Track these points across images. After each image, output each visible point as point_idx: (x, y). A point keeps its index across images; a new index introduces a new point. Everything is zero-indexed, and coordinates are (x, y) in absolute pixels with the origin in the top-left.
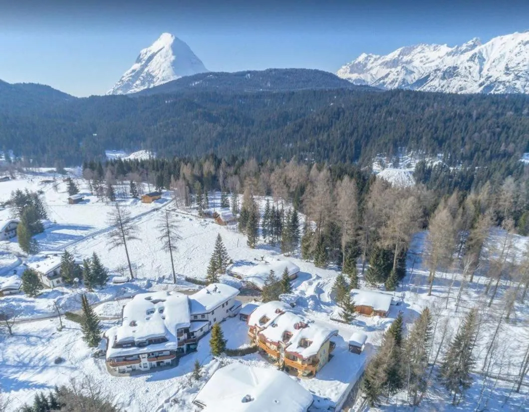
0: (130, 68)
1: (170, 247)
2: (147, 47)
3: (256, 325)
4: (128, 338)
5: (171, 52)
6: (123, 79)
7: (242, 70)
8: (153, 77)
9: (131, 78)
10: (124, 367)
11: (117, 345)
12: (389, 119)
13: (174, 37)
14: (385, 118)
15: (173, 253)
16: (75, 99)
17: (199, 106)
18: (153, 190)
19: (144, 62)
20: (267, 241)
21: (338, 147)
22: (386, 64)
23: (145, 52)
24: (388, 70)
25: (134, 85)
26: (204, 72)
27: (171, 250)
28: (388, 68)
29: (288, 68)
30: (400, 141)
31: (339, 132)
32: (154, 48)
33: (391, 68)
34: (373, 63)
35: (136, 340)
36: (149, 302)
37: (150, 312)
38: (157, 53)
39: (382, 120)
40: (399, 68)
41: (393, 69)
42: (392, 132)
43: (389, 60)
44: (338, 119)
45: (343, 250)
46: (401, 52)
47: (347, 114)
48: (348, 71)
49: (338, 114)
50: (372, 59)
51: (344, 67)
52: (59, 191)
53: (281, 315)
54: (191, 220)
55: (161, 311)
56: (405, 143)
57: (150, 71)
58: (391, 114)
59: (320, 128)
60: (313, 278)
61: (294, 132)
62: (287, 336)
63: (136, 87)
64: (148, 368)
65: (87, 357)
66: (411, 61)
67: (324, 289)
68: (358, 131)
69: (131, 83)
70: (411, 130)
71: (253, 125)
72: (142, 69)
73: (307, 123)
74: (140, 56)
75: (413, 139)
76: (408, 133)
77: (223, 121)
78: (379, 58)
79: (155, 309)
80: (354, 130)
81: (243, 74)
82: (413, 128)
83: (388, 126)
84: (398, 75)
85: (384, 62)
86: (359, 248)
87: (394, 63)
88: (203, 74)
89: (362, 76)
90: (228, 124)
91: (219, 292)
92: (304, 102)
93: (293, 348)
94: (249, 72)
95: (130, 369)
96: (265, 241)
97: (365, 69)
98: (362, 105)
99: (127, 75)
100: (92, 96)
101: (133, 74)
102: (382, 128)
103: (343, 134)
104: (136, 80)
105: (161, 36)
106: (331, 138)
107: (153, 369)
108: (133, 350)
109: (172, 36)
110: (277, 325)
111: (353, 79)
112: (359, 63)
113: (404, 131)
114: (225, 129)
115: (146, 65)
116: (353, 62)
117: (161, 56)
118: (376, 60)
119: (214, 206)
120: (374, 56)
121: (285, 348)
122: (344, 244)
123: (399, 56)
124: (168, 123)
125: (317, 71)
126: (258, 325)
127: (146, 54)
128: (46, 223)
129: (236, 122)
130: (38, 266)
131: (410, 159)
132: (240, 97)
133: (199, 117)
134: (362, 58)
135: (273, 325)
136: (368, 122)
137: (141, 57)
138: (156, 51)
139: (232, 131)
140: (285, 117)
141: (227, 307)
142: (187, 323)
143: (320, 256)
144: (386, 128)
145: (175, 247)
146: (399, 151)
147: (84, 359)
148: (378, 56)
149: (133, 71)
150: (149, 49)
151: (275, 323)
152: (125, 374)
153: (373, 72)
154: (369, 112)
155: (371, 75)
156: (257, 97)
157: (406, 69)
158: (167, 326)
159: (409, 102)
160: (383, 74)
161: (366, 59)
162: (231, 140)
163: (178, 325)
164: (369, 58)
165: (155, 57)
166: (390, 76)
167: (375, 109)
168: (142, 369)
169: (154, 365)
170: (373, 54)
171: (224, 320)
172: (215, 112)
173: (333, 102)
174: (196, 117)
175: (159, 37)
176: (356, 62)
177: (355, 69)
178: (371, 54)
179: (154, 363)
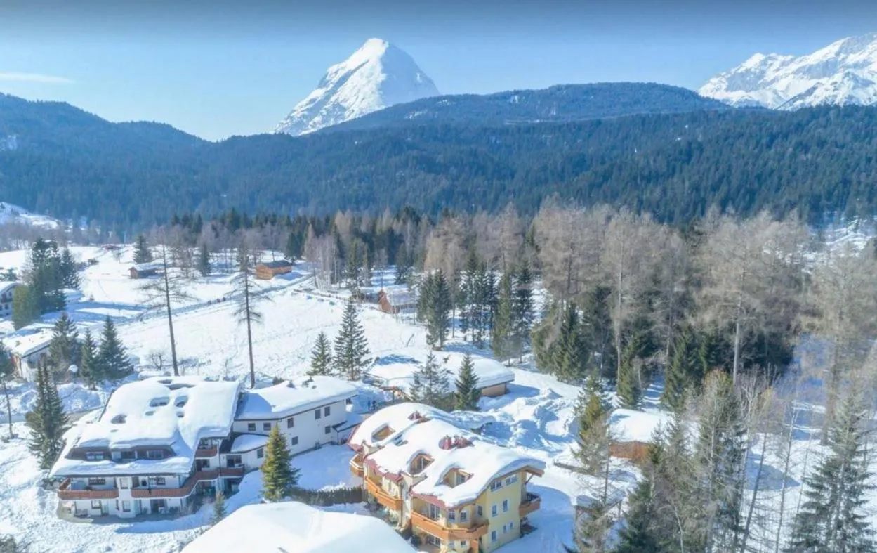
0: (307, 96)
1: (249, 313)
2: (340, 62)
3: (364, 442)
4: (97, 440)
5: (379, 68)
6: (293, 114)
7: (503, 90)
8: (344, 109)
9: (306, 113)
10: (85, 504)
11: (77, 454)
12: (803, 157)
13: (387, 45)
14: (794, 155)
15: (253, 324)
16: (206, 144)
17: (411, 147)
18: (280, 257)
19: (331, 86)
20: (470, 338)
21: (683, 212)
22: (809, 71)
23: (335, 71)
24: (813, 83)
25: (311, 123)
26: (433, 95)
27: (248, 319)
28: (812, 78)
29: (593, 82)
30: (828, 199)
31: (687, 184)
32: (351, 63)
33: (819, 78)
34: (778, 70)
35: (112, 446)
36: (163, 386)
37: (159, 403)
38: (355, 70)
39: (786, 161)
40: (838, 77)
41: (823, 80)
42: (809, 182)
43: (815, 63)
44: (688, 161)
45: (617, 343)
46: (841, 48)
47: (708, 152)
48: (724, 86)
49: (688, 153)
50: (777, 64)
51: (714, 80)
52: (122, 260)
53: (418, 423)
54: (332, 303)
55: (181, 403)
56: (841, 203)
57: (340, 100)
58: (806, 149)
59: (648, 179)
60: (541, 396)
61: (592, 186)
62: (420, 463)
63: (313, 127)
64: (132, 514)
65: (29, 484)
66: (866, 63)
67: (559, 414)
68: (729, 183)
69: (305, 121)
70: (854, 177)
71: (513, 177)
72: (327, 98)
73: (620, 169)
74: (326, 76)
75: (858, 194)
76: (846, 182)
77: (453, 170)
78: (792, 61)
79: (168, 398)
80: (721, 180)
81: (505, 96)
82: (859, 174)
83: (800, 173)
84: (835, 89)
85: (803, 67)
86: (650, 333)
87: (827, 68)
88: (431, 98)
89: (755, 96)
90: (464, 176)
91: (314, 387)
92: (620, 137)
93: (428, 485)
94: (516, 93)
95: (98, 512)
96: (465, 339)
97: (760, 82)
98: (741, 135)
99: (300, 107)
100: (234, 137)
101: (312, 105)
102: (786, 174)
103: (696, 188)
104: (316, 115)
105: (365, 45)
106: (670, 194)
107: (141, 516)
108: (102, 467)
109: (384, 43)
110: (406, 442)
111: (735, 100)
112: (748, 71)
113: (837, 178)
114: (456, 183)
115: (334, 92)
116: (733, 70)
117: (362, 75)
118: (784, 64)
119: (382, 282)
120: (781, 58)
121: (411, 487)
122: (616, 326)
123: (838, 54)
124: (351, 176)
125: (653, 86)
126: (369, 442)
127: (336, 73)
128: (72, 295)
129: (480, 172)
130: (18, 343)
131: (852, 234)
132: (494, 132)
133: (410, 165)
134: (754, 62)
135: (399, 441)
136: (754, 164)
137: (328, 78)
138: (353, 68)
139: (469, 189)
140: (580, 164)
141: (326, 421)
142: (224, 429)
143: (567, 355)
144: (794, 174)
145: (258, 315)
146: (826, 218)
147: (24, 487)
148: (790, 57)
149: (312, 101)
150: (343, 64)
151: (404, 438)
152: (86, 520)
153: (779, 86)
154: (756, 146)
155: (775, 92)
156: (528, 131)
157: (855, 78)
158: (181, 430)
159: (852, 126)
160: (802, 90)
161: (764, 63)
162: (466, 202)
163: (203, 429)
164: (769, 62)
165: (352, 77)
166: (816, 92)
167: (772, 141)
168: (120, 514)
169: (146, 510)
170: (778, 54)
171: (318, 447)
172: (441, 156)
173: (681, 135)
174: (405, 165)
175: (361, 45)
176: (742, 70)
177: (739, 82)
178: (773, 55)
179: (146, 502)
